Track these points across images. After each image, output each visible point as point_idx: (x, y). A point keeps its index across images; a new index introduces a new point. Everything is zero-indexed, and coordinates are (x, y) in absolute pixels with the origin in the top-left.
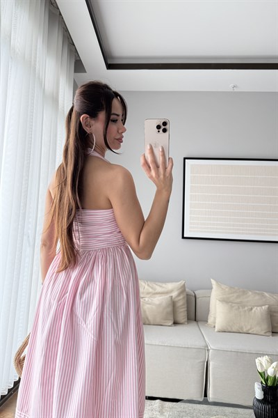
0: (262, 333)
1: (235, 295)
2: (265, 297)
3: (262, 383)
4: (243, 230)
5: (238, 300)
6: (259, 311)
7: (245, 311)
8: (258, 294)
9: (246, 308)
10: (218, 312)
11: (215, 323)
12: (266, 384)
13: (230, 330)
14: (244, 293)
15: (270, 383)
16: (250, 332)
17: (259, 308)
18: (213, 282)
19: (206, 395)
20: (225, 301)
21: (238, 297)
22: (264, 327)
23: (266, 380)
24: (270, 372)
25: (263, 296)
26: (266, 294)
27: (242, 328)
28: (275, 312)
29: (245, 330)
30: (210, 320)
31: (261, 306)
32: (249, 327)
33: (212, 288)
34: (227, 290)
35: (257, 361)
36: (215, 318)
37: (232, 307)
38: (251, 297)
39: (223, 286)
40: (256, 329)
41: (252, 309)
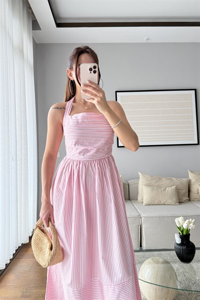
0: (173, 203)
1: (155, 181)
2: (173, 181)
3: (179, 233)
4: (157, 139)
5: (157, 184)
6: (171, 190)
7: (162, 191)
8: (169, 179)
9: (162, 189)
10: (144, 193)
11: (143, 200)
12: (183, 234)
13: (153, 203)
14: (160, 179)
15: (184, 233)
16: (165, 203)
17: (170, 188)
18: (140, 174)
19: (141, 246)
20: (148, 185)
21: (157, 182)
22: (175, 199)
23: (182, 232)
24: (185, 226)
25: (172, 180)
26: (174, 179)
27: (160, 202)
28: (179, 190)
29: (162, 203)
30: (139, 198)
31: (171, 186)
32: (165, 201)
33: (139, 178)
34: (149, 178)
35: (176, 220)
36: (143, 197)
37: (153, 189)
38: (165, 181)
39: (147, 176)
40: (169, 202)
41: (165, 189)
